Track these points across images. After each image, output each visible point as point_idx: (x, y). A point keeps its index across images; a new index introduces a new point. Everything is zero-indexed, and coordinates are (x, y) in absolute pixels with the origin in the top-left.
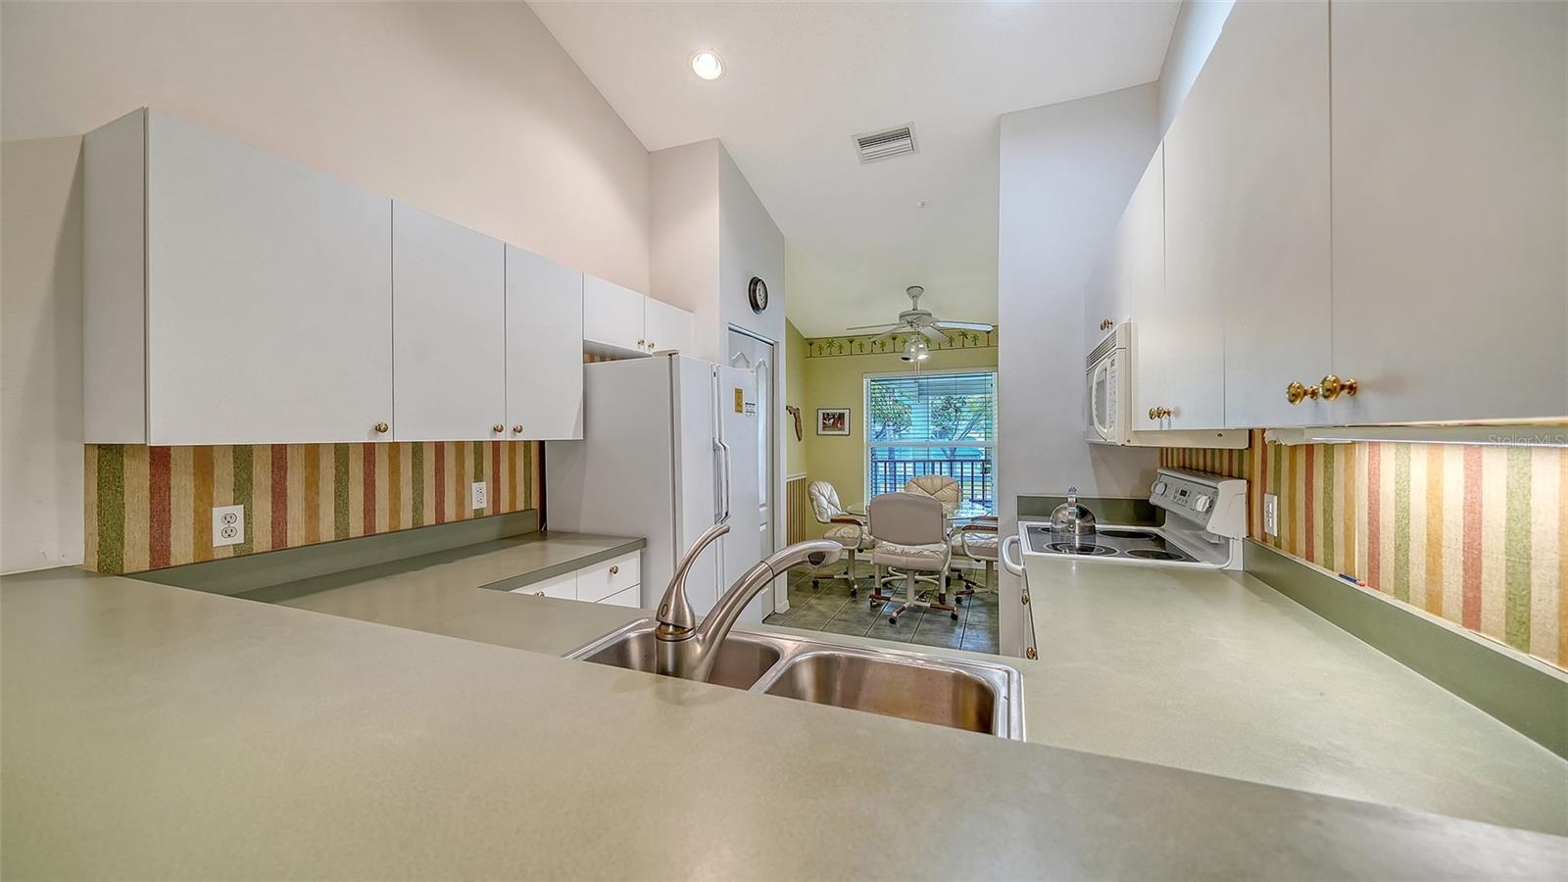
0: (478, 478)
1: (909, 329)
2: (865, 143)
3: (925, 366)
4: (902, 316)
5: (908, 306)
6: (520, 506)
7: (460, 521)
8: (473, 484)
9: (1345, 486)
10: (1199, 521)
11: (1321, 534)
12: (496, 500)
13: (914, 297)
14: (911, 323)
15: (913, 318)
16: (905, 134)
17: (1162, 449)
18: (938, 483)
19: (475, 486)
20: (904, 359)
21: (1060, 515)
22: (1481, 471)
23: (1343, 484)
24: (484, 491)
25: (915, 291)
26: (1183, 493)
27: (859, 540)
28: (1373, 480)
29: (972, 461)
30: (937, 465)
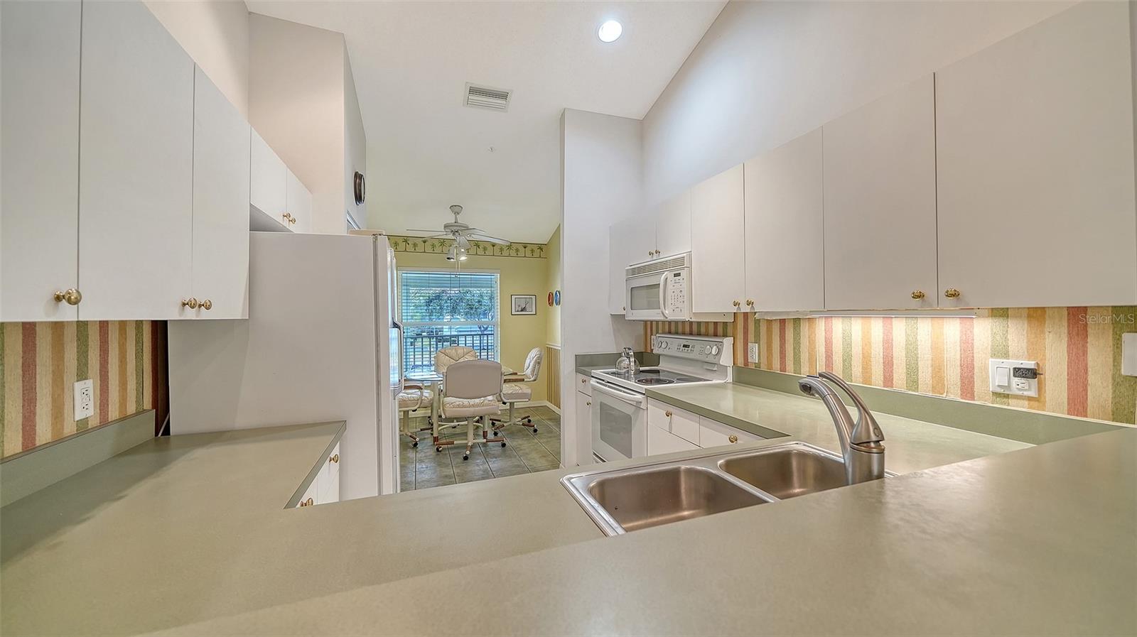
0: (82, 376)
1: (451, 236)
2: (473, 91)
3: (465, 266)
4: (446, 226)
5: (450, 219)
6: (131, 408)
7: (59, 441)
8: (76, 384)
9: (809, 337)
10: (710, 359)
11: (792, 359)
12: (103, 405)
13: (457, 213)
14: (454, 233)
15: (455, 229)
16: (503, 96)
17: (646, 322)
18: (460, 351)
19: (79, 386)
20: (448, 258)
21: (622, 364)
22: (892, 328)
23: (807, 336)
24: (91, 393)
25: (457, 209)
26: (685, 346)
27: (419, 401)
28: (828, 333)
29: (473, 335)
30: (469, 339)
